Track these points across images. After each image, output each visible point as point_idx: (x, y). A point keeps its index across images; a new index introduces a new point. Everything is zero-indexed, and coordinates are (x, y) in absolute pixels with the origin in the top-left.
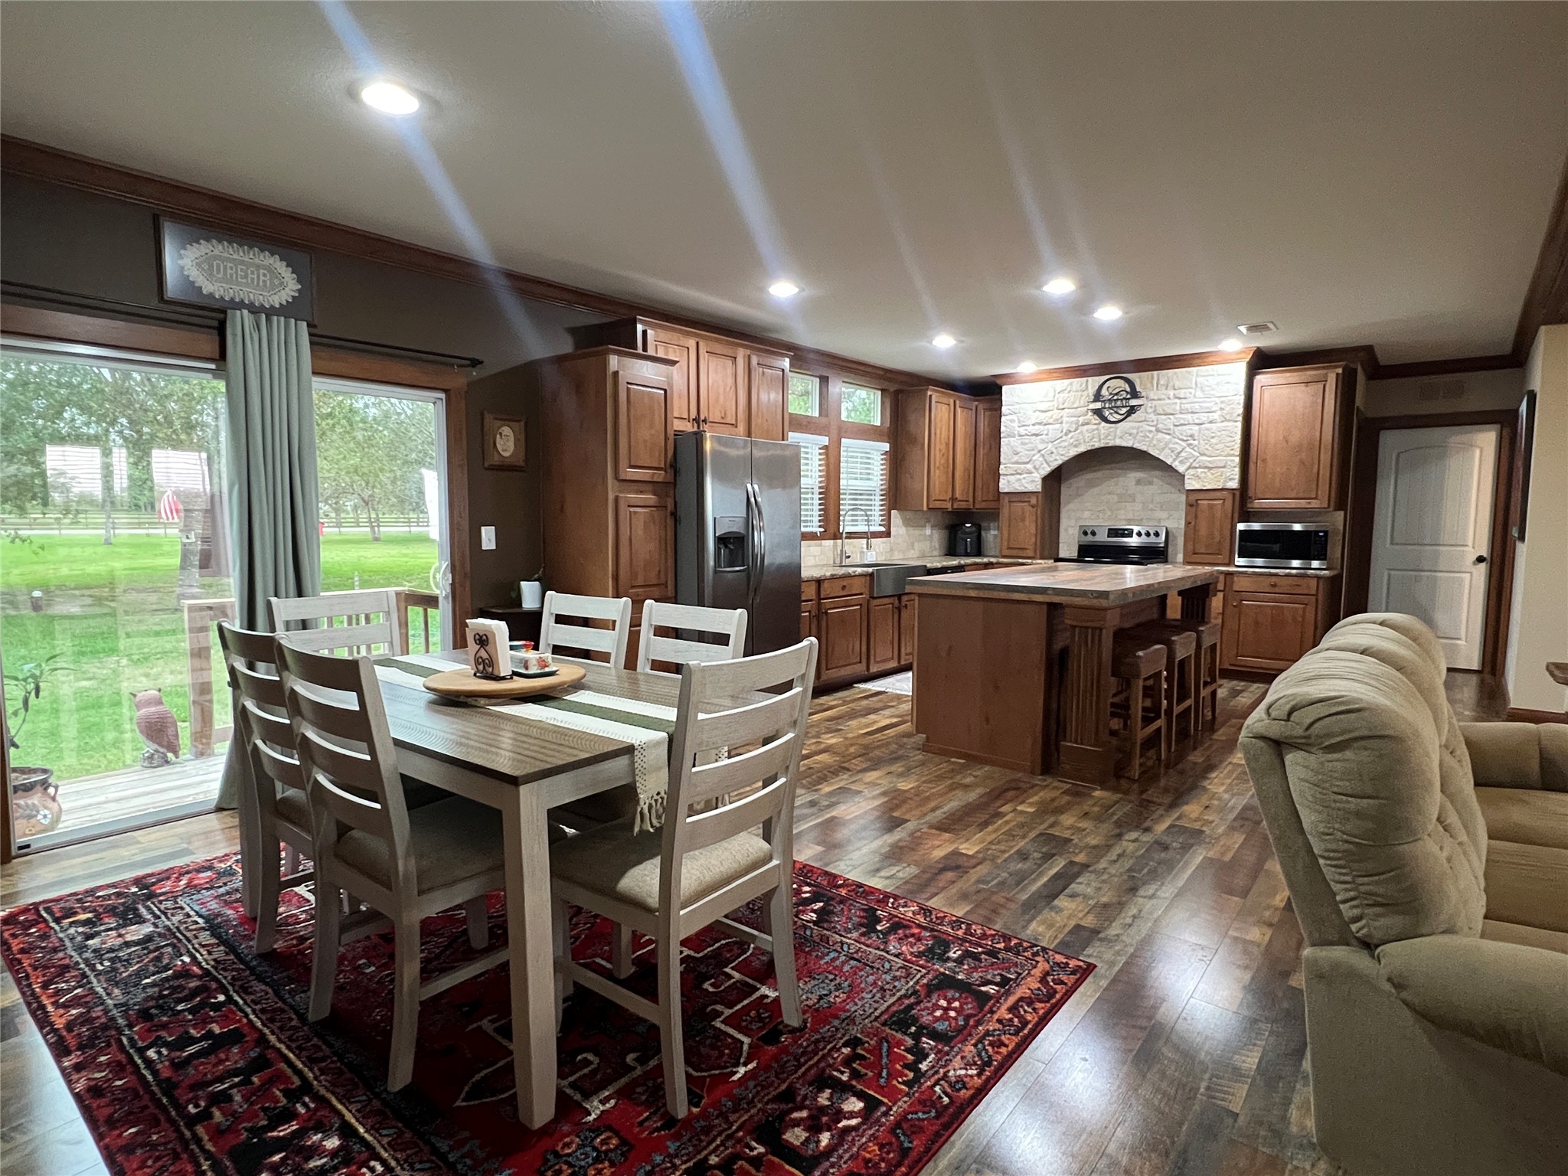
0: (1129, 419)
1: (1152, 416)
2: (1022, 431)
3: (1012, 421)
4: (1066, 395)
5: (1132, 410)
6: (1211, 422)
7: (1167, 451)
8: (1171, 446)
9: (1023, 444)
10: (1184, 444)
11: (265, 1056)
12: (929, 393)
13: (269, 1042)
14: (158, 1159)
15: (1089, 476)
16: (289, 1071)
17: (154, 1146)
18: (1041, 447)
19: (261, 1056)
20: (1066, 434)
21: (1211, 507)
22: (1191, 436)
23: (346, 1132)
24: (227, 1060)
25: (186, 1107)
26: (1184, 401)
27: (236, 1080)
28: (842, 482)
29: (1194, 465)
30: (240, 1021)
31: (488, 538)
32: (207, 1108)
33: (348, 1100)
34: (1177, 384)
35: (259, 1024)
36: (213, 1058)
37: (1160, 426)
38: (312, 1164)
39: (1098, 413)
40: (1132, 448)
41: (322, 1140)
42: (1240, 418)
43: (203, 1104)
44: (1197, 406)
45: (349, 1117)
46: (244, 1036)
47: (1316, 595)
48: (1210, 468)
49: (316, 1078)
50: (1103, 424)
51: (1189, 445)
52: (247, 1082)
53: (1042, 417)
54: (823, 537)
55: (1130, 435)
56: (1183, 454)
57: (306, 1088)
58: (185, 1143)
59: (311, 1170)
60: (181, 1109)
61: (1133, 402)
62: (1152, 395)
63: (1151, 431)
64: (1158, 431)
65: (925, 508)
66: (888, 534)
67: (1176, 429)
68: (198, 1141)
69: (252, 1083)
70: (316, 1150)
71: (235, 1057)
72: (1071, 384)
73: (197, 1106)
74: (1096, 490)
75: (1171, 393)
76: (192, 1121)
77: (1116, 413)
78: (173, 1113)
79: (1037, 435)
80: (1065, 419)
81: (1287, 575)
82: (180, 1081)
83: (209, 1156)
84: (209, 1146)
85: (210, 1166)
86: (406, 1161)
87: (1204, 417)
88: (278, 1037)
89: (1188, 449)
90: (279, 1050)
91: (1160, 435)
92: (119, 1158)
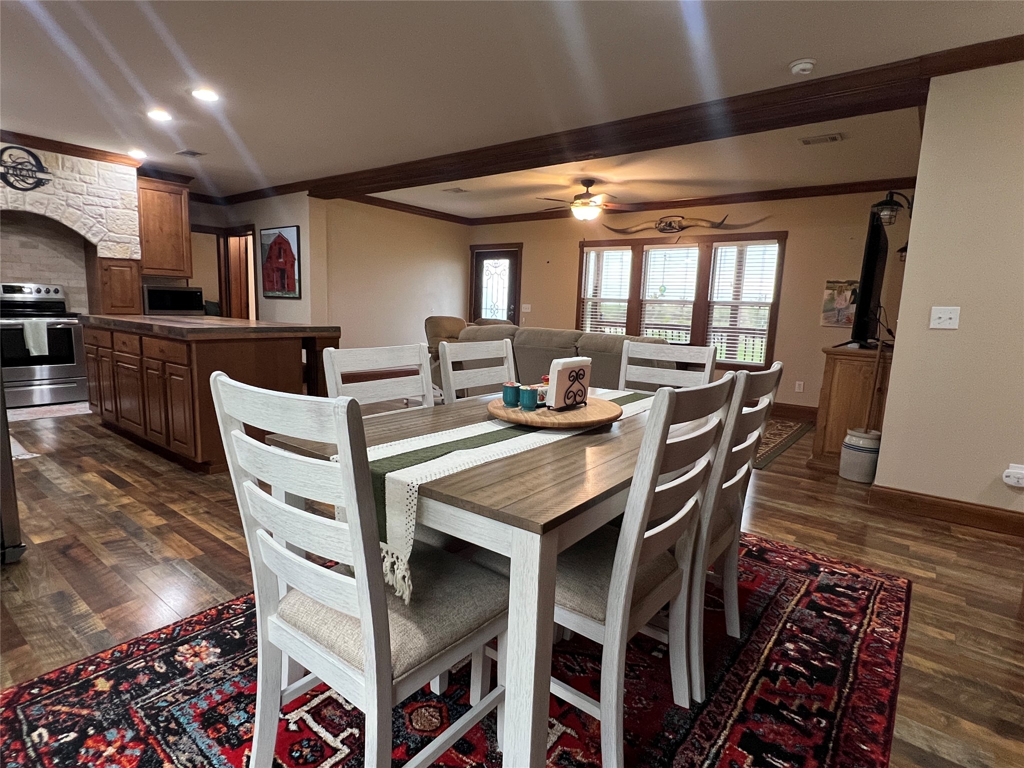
0: (37, 189)
1: (62, 193)
5: (41, 182)
6: (115, 207)
7: (79, 224)
8: (83, 220)
10: (94, 221)
11: (754, 708)
13: (740, 713)
14: (865, 717)
16: (758, 687)
17: (861, 725)
19: (756, 710)
21: (121, 272)
22: (100, 215)
23: (779, 642)
24: (772, 731)
25: (824, 727)
26: (90, 186)
27: (785, 713)
29: (104, 238)
30: (730, 748)
32: (815, 715)
33: (759, 650)
34: (82, 170)
35: (726, 732)
36: (779, 740)
37: (70, 202)
38: (807, 648)
39: (2, 177)
41: (791, 650)
42: (136, 209)
43: (815, 720)
44: (101, 192)
45: (771, 644)
46: (744, 733)
48: (118, 243)
49: (754, 671)
50: (9, 188)
51: (99, 222)
52: (782, 706)
55: (41, 204)
56: (94, 228)
57: (765, 672)
58: (845, 710)
59: (810, 647)
60: (828, 730)
61: (40, 175)
62: (59, 173)
63: (62, 205)
64: (68, 205)
67: (86, 207)
68: (838, 705)
69: (781, 702)
70: (799, 650)
71: (767, 728)
73: (819, 722)
75: (78, 176)
76: (830, 717)
77: (23, 181)
78: (834, 732)
82: (811, 748)
83: (840, 693)
84: (836, 698)
85: (845, 688)
86: (777, 618)
87: (109, 203)
88: (733, 710)
89: (98, 225)
90: (744, 703)
91: (71, 210)
92: (881, 739)
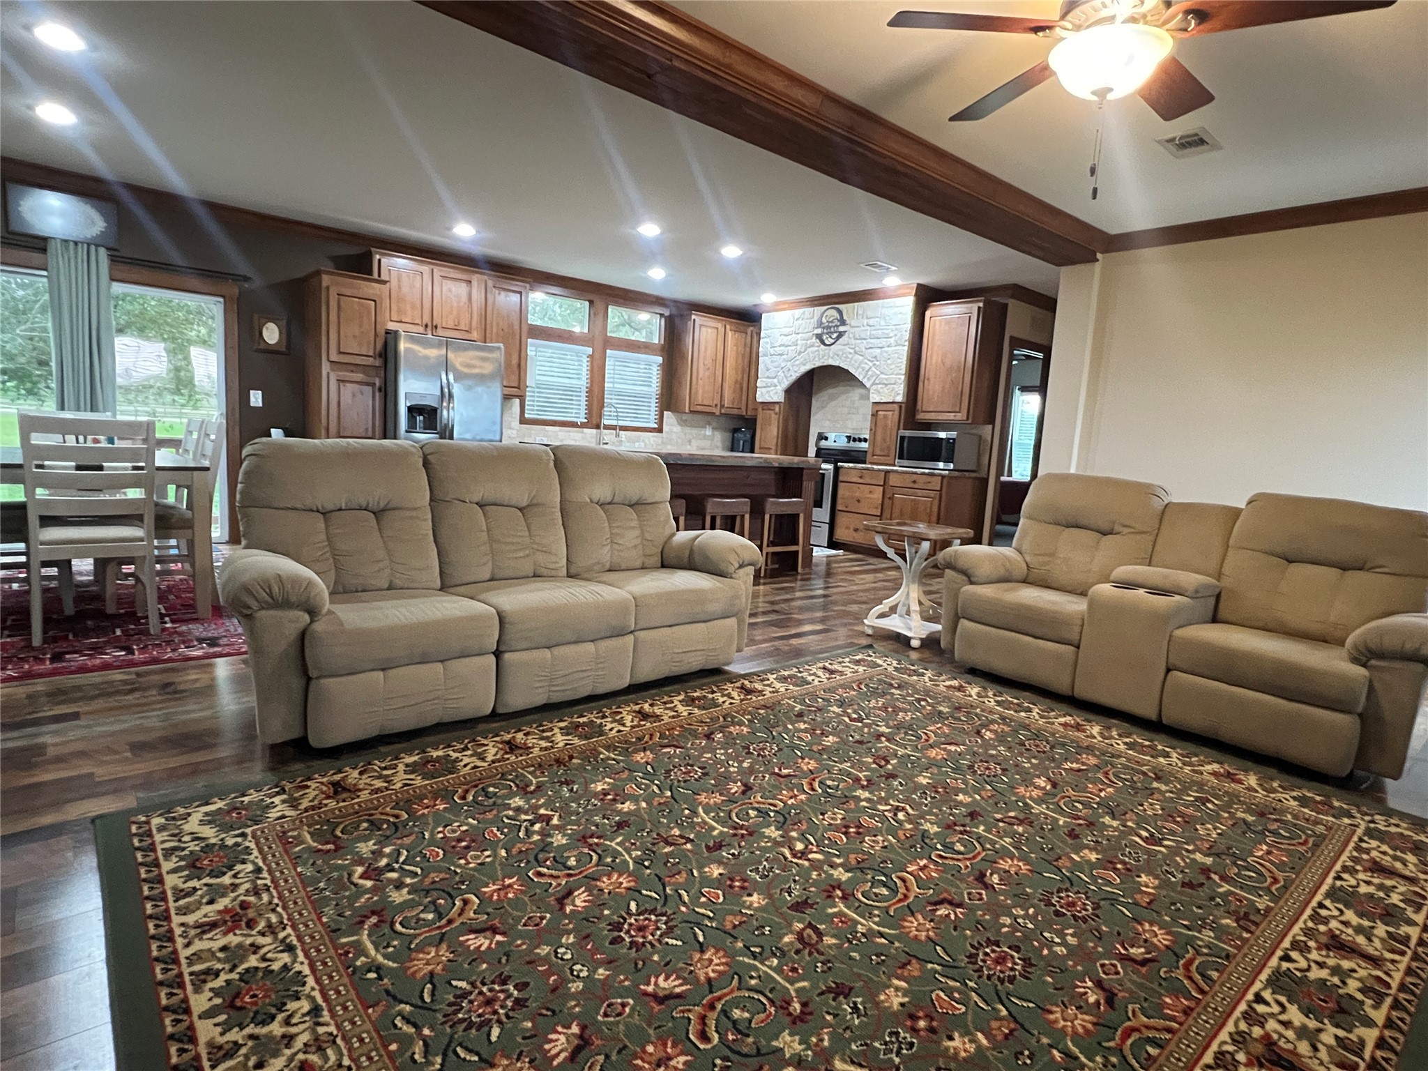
0: (838, 342)
1: (853, 341)
2: (772, 351)
3: (767, 343)
4: (800, 321)
5: (841, 335)
6: (888, 346)
7: (860, 369)
8: (863, 365)
9: (772, 362)
10: (871, 364)
12: (693, 317)
15: (830, 391)
18: (783, 365)
20: (799, 355)
21: (885, 416)
22: (876, 357)
26: (872, 328)
28: (606, 385)
29: (876, 381)
31: (256, 399)
34: (869, 313)
37: (857, 349)
39: (819, 337)
40: (839, 367)
42: (907, 343)
44: (880, 332)
47: (941, 490)
48: (886, 385)
50: (822, 346)
51: (874, 365)
53: (785, 340)
54: (583, 425)
55: (838, 356)
56: (870, 373)
61: (842, 329)
62: (853, 323)
63: (850, 353)
64: (856, 352)
65: (687, 411)
66: (660, 430)
67: (866, 351)
72: (804, 313)
74: (833, 404)
75: (865, 322)
77: (831, 337)
79: (781, 355)
80: (799, 342)
81: (923, 474)
87: (883, 342)
89: (873, 369)
91: (857, 356)
